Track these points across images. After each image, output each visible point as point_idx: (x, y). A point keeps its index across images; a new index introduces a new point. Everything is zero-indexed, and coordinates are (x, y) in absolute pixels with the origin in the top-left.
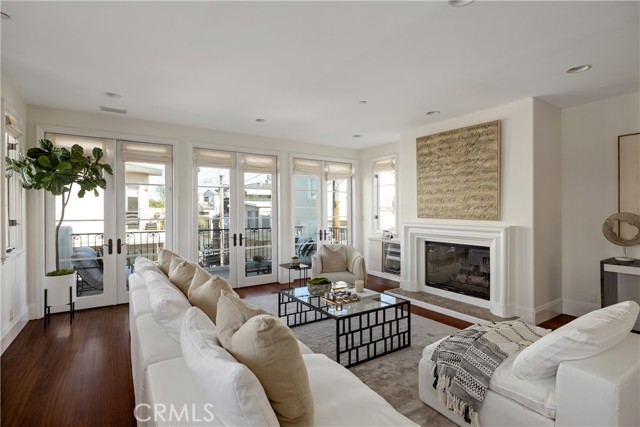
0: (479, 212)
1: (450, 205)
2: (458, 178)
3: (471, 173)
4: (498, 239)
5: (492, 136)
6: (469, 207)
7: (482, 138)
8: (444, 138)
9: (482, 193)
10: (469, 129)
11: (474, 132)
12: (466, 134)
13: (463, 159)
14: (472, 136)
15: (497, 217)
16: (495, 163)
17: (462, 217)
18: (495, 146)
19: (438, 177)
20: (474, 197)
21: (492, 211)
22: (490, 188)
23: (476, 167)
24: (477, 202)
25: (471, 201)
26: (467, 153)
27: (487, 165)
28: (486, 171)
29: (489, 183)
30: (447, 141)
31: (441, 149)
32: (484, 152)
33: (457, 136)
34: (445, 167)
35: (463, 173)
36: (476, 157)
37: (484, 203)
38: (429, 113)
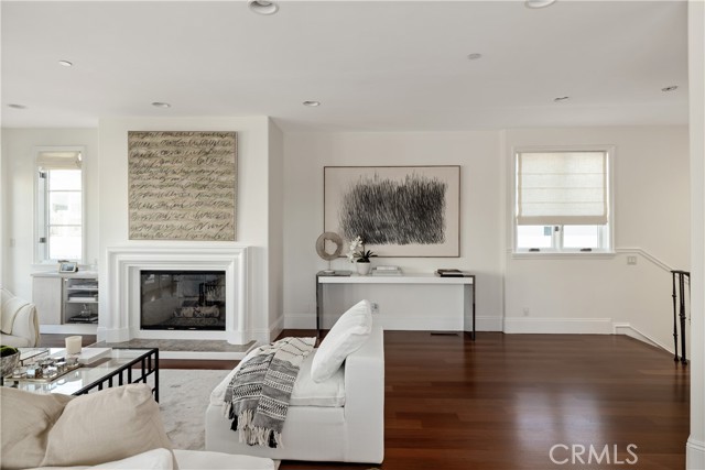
0: (214, 231)
1: (178, 224)
2: (188, 191)
3: (204, 186)
4: (236, 261)
5: (228, 148)
6: (201, 225)
7: (217, 148)
8: (170, 138)
9: (218, 210)
10: (203, 134)
11: (209, 139)
12: (199, 140)
13: (195, 169)
14: (206, 143)
15: (233, 238)
16: (232, 177)
17: (194, 238)
18: (231, 159)
19: (161, 187)
20: (208, 215)
21: (228, 231)
22: (227, 205)
23: (211, 180)
24: (212, 221)
25: (204, 220)
26: (200, 162)
27: (223, 179)
28: (222, 186)
29: (226, 200)
30: (174, 143)
31: (166, 152)
32: (220, 163)
33: (188, 139)
34: (170, 175)
35: (194, 186)
36: (211, 169)
37: (220, 222)
38: (155, 104)
